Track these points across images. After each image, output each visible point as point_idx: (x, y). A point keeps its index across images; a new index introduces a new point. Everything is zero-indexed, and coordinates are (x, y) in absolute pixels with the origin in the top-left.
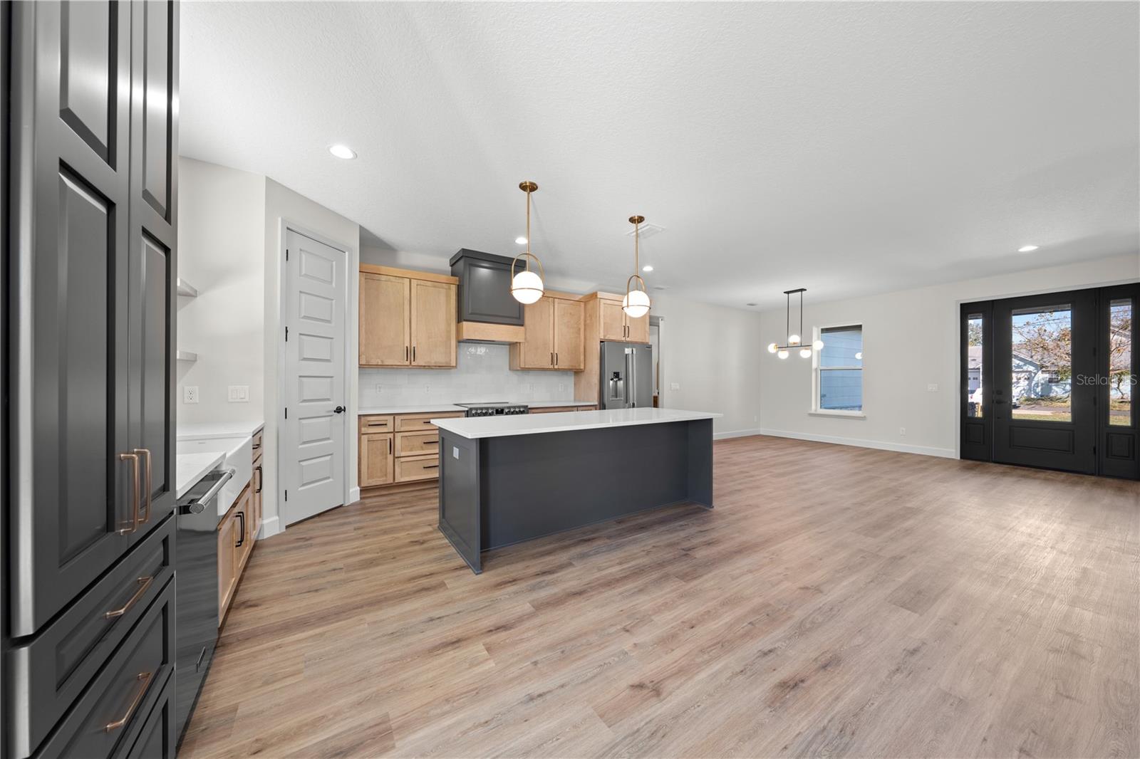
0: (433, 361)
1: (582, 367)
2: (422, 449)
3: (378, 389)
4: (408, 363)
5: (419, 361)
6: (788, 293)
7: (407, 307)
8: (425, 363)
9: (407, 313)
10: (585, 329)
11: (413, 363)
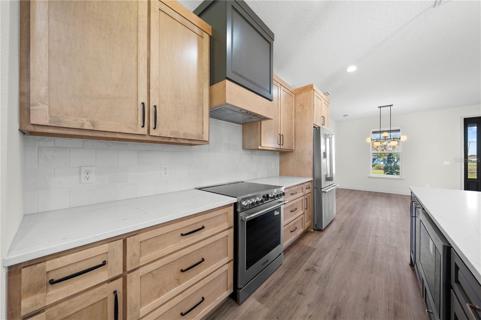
0: (182, 132)
1: (294, 149)
2: (179, 282)
3: (83, 175)
4: (144, 131)
5: (163, 131)
6: (380, 107)
7: (143, 36)
8: (171, 133)
9: (143, 47)
10: (295, 117)
11: (153, 132)
